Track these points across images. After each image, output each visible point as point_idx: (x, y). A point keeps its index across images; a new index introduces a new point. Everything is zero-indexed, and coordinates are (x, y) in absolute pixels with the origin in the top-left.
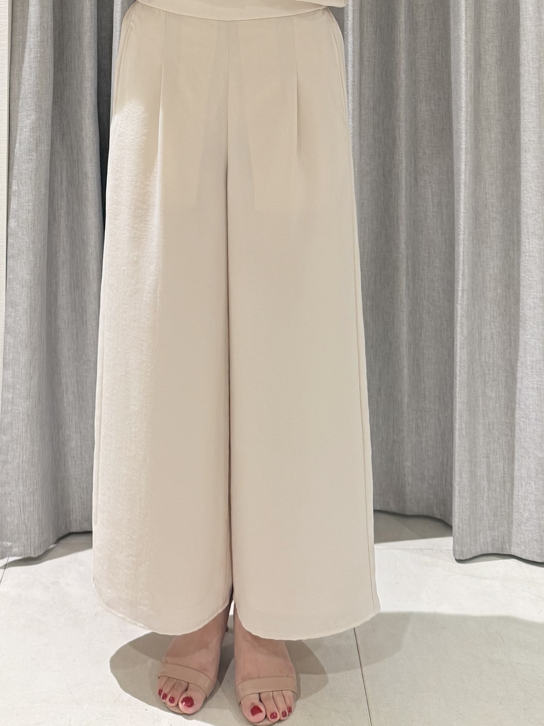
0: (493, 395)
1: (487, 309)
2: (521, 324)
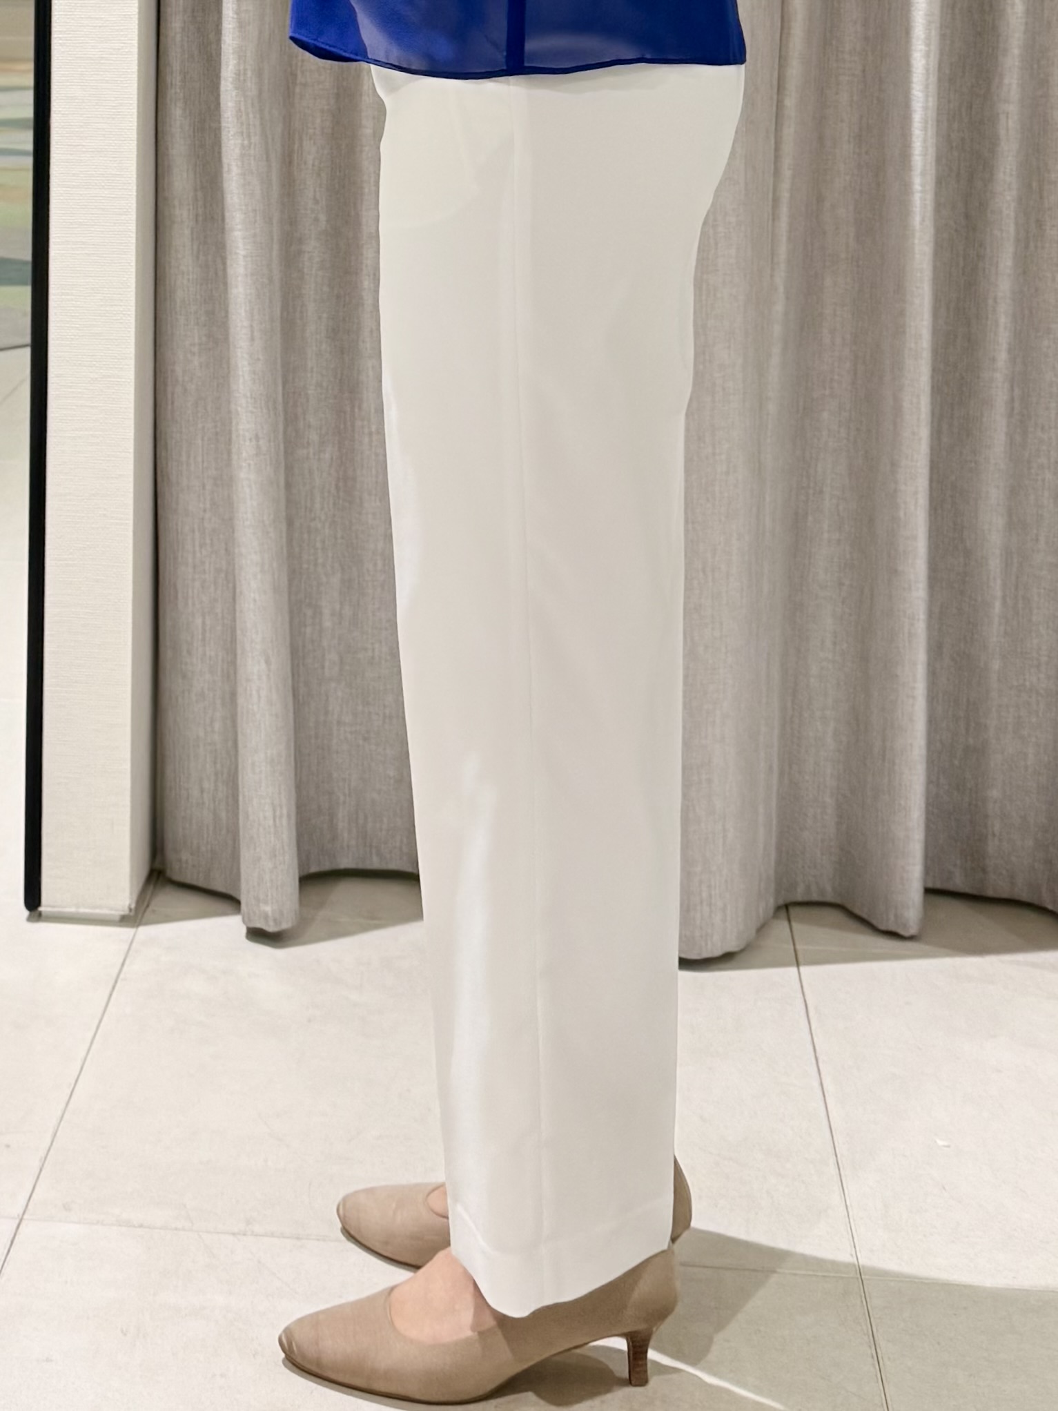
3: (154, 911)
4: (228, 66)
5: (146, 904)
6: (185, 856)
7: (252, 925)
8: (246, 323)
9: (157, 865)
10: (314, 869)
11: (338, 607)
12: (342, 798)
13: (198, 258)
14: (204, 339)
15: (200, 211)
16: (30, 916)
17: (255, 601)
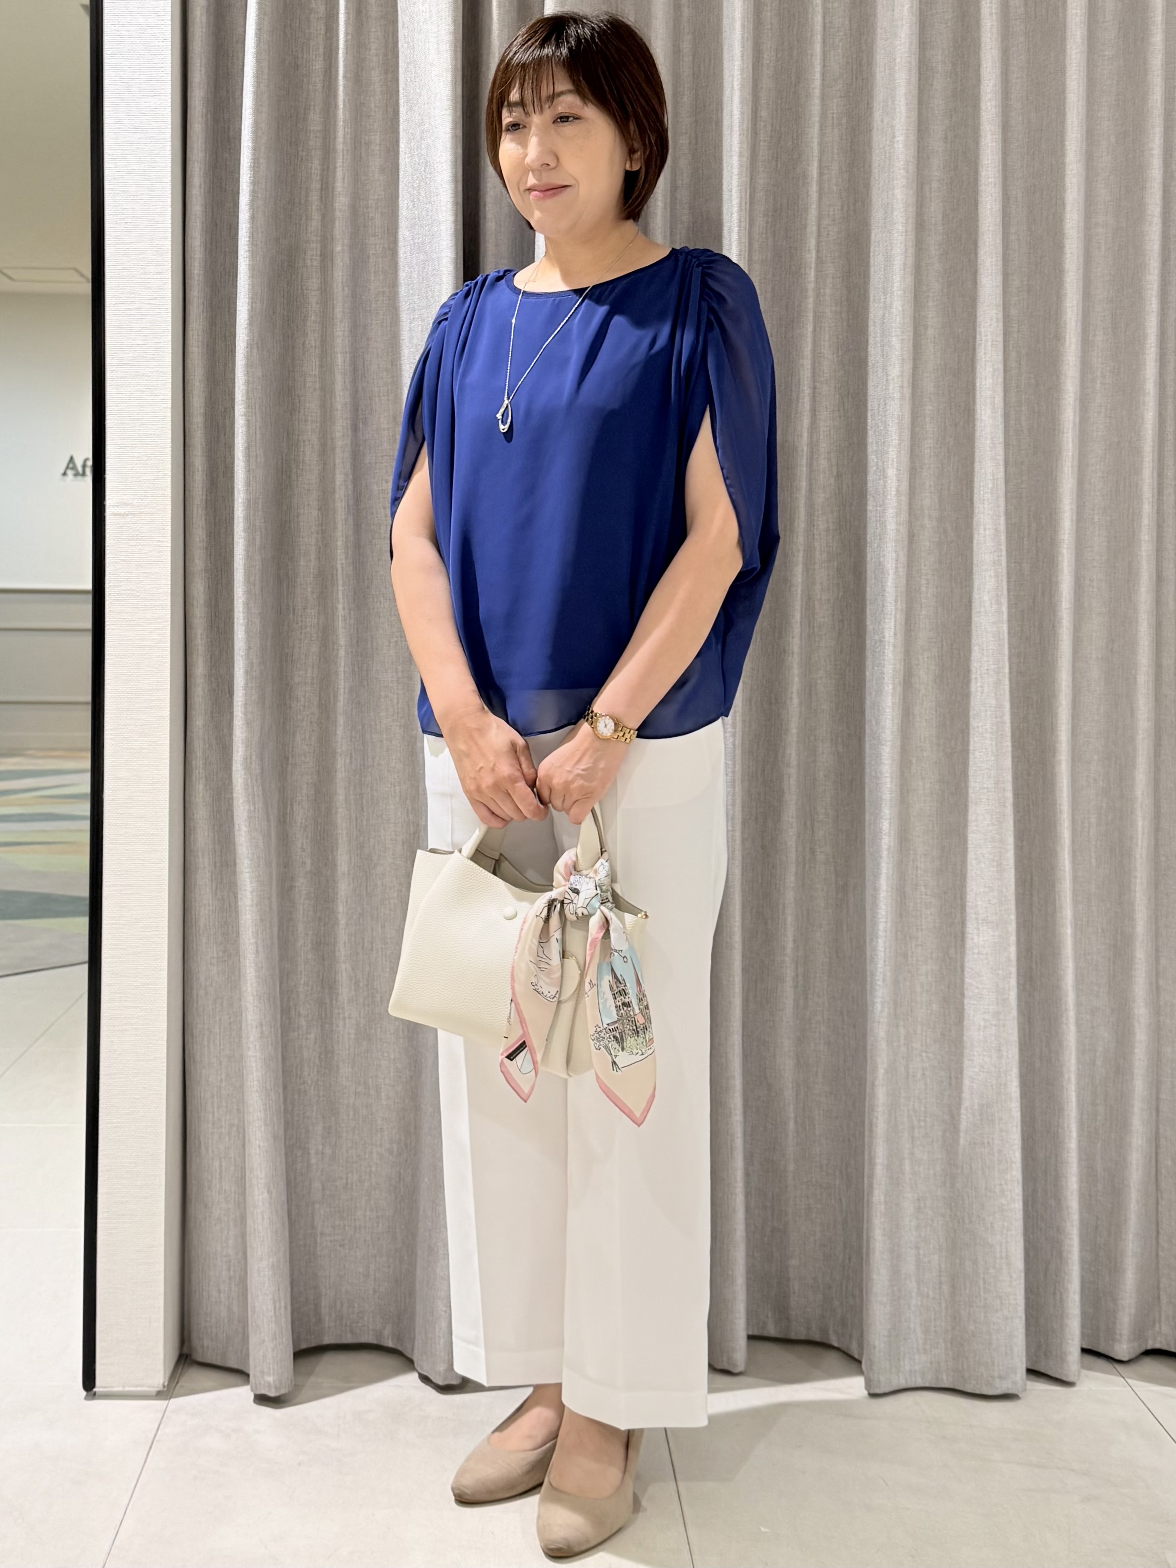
0: (925, 1158)
1: (916, 1034)
2: (966, 1052)
3: (182, 1386)
4: (238, 752)
5: (176, 1381)
6: (206, 1342)
7: (258, 1392)
8: (253, 941)
9: (185, 1351)
10: (304, 1346)
11: (320, 1147)
12: (324, 1290)
13: (216, 894)
14: (221, 954)
15: (218, 859)
16: (87, 1395)
17: (259, 1146)
